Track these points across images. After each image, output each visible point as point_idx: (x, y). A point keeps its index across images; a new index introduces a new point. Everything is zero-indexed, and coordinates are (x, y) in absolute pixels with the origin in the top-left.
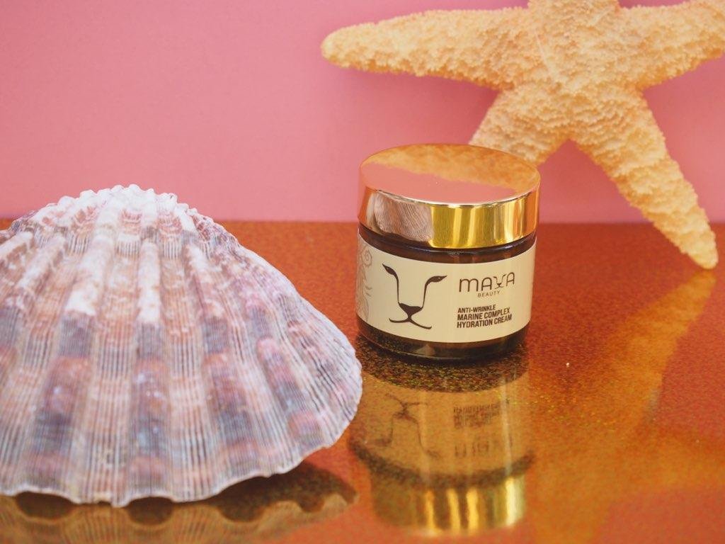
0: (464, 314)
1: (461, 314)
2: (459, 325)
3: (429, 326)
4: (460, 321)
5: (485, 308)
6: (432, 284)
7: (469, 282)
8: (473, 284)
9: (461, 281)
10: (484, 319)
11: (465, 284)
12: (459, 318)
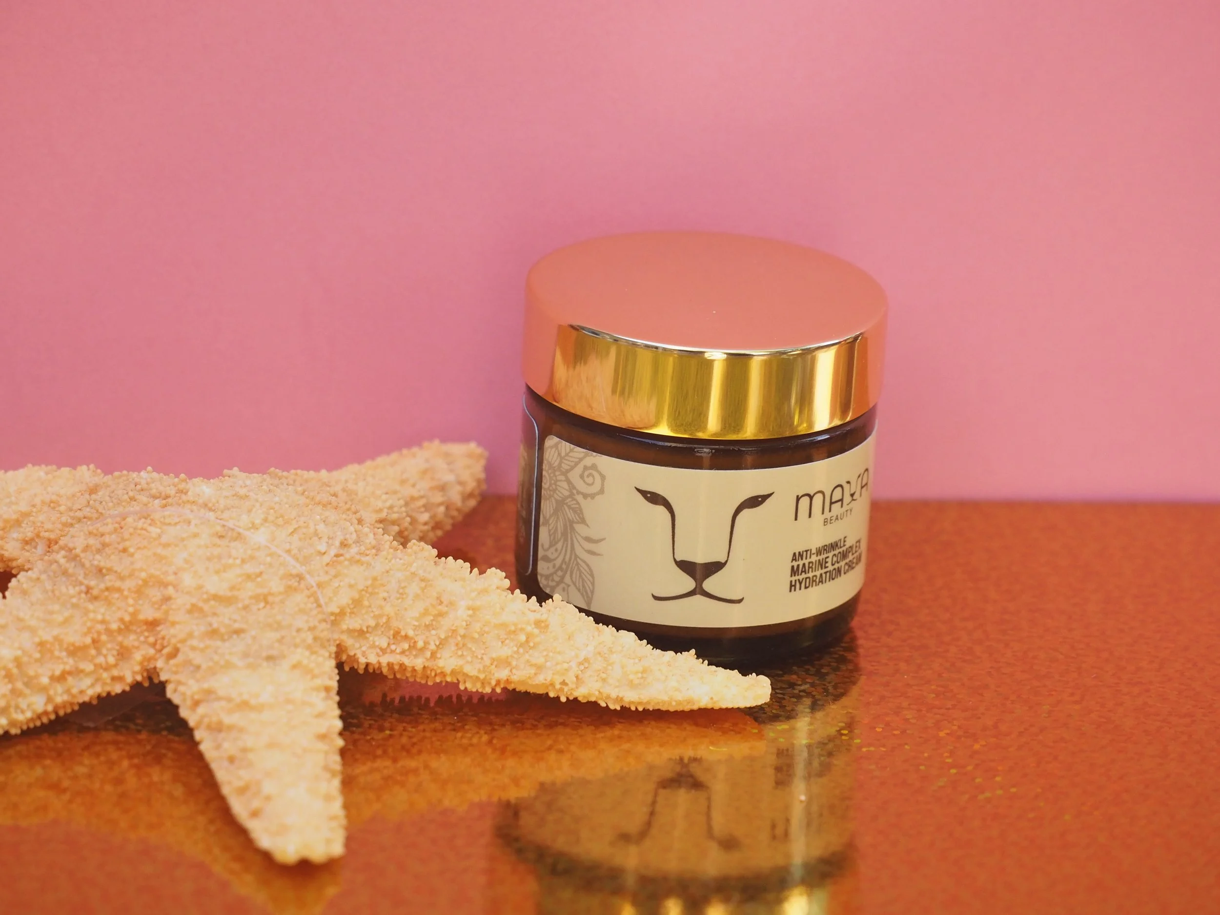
0: (801, 563)
1: (795, 564)
2: (792, 586)
3: (740, 598)
4: (793, 579)
5: (833, 546)
6: (746, 513)
7: (811, 497)
8: (818, 499)
9: (798, 499)
10: (831, 568)
11: (805, 502)
12: (794, 571)
